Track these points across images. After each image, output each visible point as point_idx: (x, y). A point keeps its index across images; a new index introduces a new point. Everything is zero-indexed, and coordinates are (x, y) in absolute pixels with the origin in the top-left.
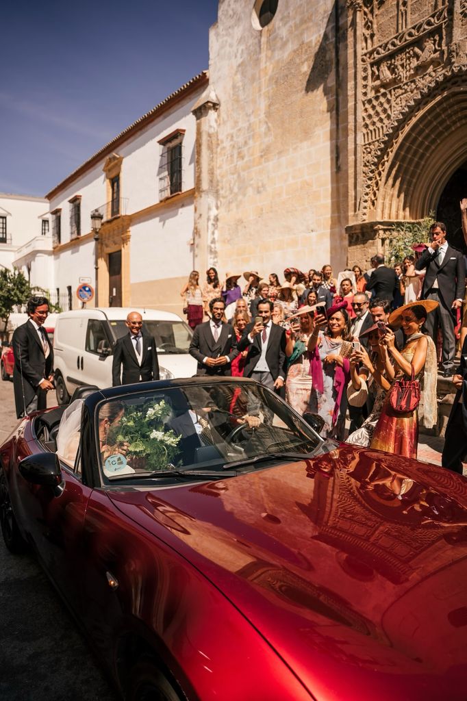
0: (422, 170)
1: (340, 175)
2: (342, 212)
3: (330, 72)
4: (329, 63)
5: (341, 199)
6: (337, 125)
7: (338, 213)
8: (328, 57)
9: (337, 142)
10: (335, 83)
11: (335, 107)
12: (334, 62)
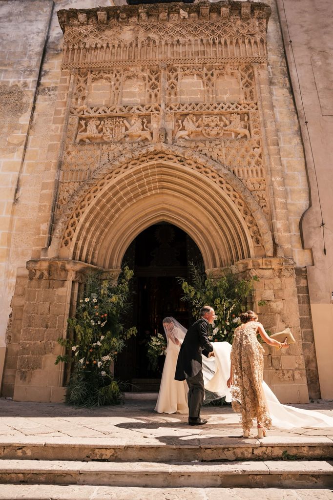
0: (114, 222)
1: (16, 207)
2: (13, 246)
3: (25, 112)
4: (25, 105)
5: (14, 232)
6: (23, 159)
7: (8, 246)
8: (24, 100)
9: (19, 175)
10: (28, 123)
11: (24, 143)
12: (31, 106)
